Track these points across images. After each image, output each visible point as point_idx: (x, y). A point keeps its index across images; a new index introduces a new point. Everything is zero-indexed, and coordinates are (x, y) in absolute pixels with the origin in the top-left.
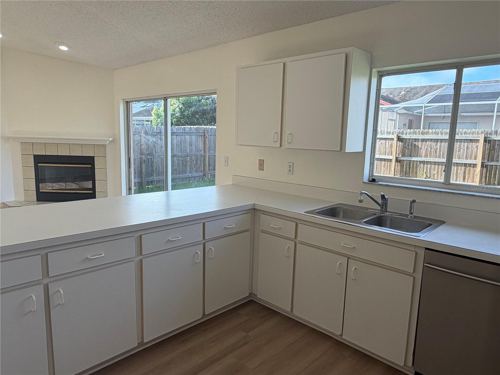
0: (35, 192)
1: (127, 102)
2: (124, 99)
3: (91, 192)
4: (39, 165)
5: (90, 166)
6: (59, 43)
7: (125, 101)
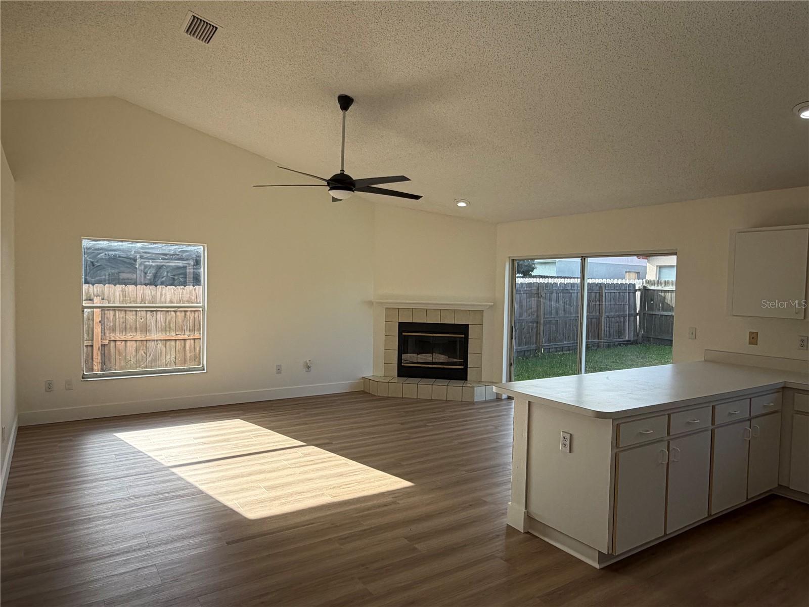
0: (397, 365)
1: (513, 260)
2: (509, 257)
3: (462, 367)
4: (403, 334)
5: (463, 336)
6: (458, 200)
7: (511, 258)
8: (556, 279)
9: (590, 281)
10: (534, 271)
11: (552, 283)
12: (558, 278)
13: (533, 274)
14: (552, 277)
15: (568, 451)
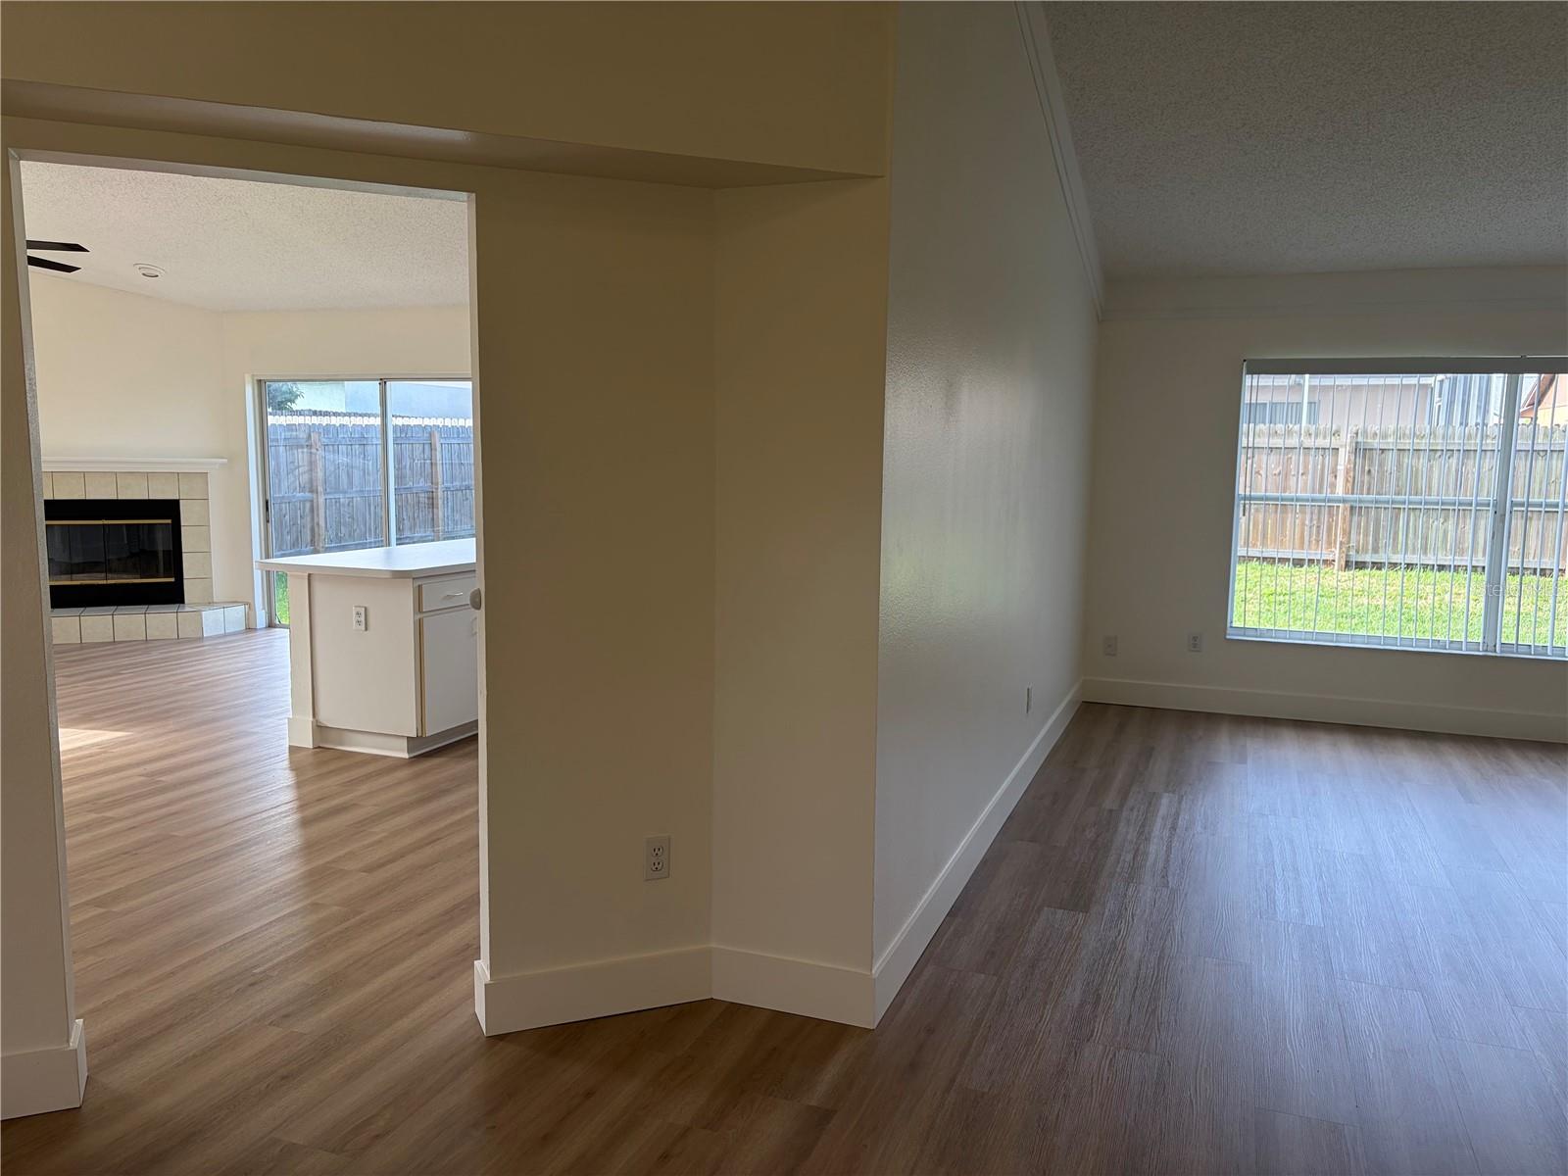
1: (261, 381)
2: (254, 376)
3: (173, 580)
5: (169, 521)
7: (256, 378)
8: (347, 418)
9: (400, 422)
10: (297, 401)
11: (338, 425)
12: (349, 415)
13: (295, 407)
14: (336, 414)
15: (364, 629)
